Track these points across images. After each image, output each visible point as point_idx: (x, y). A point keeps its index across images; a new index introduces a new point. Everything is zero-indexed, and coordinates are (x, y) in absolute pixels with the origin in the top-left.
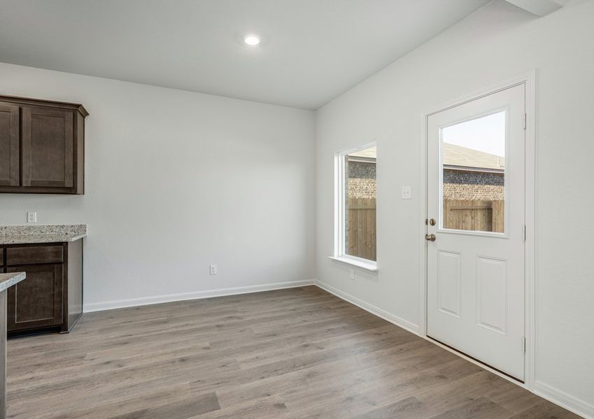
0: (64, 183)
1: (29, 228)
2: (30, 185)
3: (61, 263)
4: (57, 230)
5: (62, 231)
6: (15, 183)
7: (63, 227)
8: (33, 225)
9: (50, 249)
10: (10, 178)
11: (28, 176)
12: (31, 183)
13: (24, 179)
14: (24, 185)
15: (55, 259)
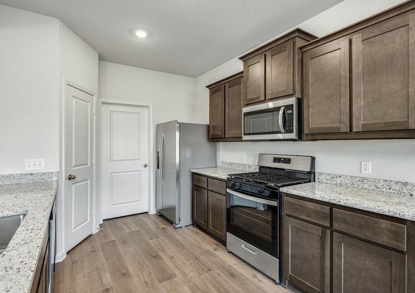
0: (407, 122)
1: (363, 180)
2: (361, 130)
3: (402, 252)
4: (397, 188)
5: (405, 190)
6: (345, 128)
7: (405, 184)
8: (366, 177)
9: (385, 224)
10: (340, 124)
11: (358, 119)
12: (362, 127)
13: (354, 124)
14: (354, 130)
15: (393, 244)
